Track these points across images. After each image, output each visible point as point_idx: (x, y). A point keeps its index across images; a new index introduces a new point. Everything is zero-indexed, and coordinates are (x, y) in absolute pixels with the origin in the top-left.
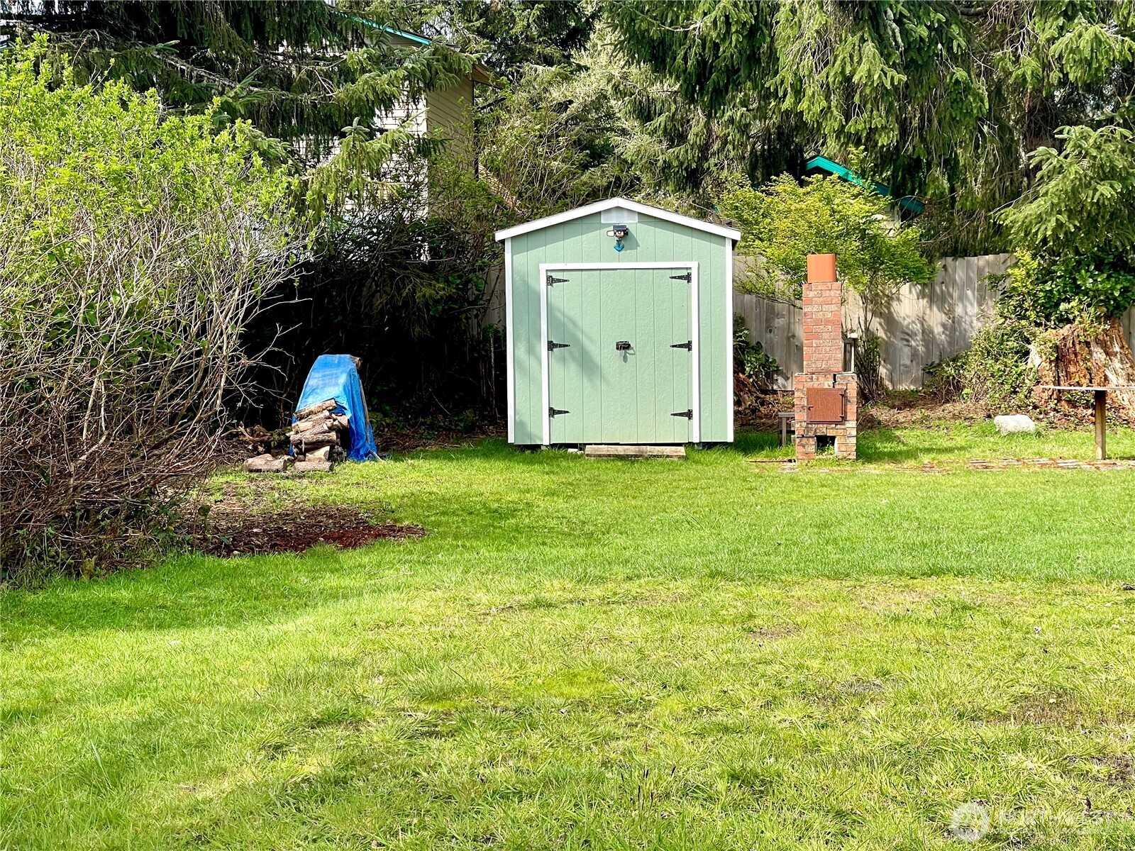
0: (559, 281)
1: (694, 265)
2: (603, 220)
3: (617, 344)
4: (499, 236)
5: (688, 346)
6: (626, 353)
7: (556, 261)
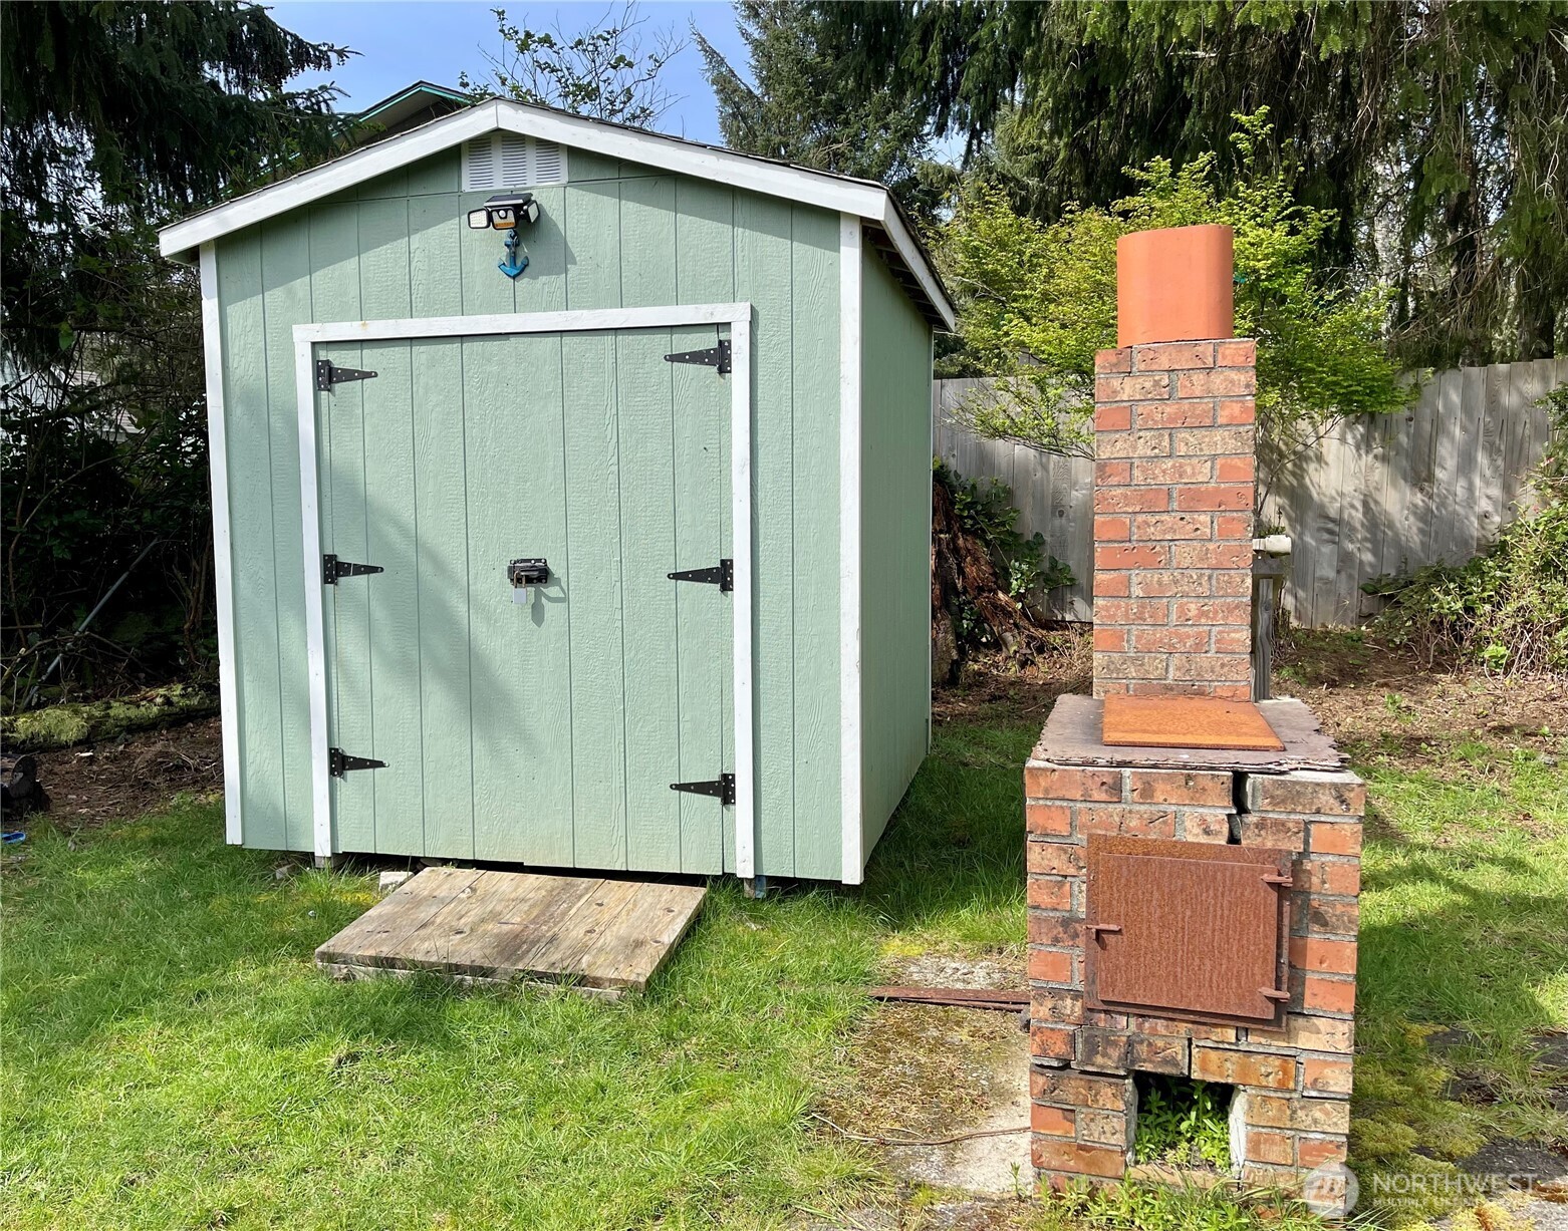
0: (350, 375)
1: (737, 315)
2: (470, 179)
3: (511, 570)
4: (172, 241)
5: (722, 576)
6: (538, 594)
7: (341, 315)
